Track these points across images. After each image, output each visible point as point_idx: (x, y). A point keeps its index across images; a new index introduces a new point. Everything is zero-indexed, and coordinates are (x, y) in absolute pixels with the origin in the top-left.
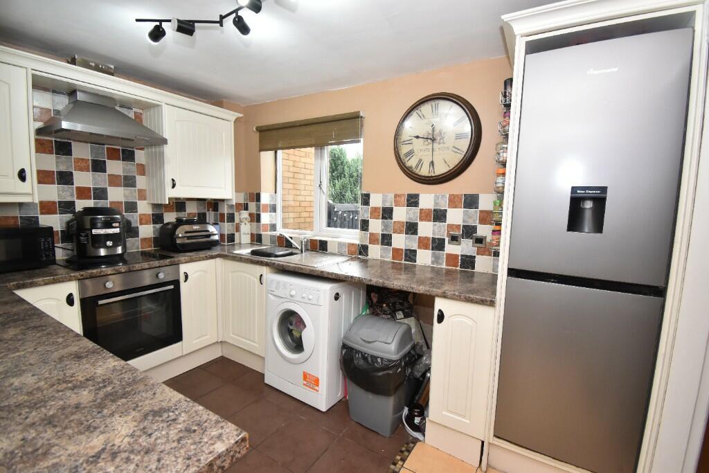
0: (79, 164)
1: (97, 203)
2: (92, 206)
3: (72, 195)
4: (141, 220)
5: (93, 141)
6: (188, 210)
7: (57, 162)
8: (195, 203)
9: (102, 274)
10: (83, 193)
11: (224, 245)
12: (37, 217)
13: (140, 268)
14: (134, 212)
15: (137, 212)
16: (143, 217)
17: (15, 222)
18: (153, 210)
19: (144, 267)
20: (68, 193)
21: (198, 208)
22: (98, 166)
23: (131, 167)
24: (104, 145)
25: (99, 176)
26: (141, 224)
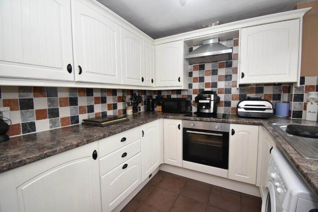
0: (207, 73)
1: (213, 89)
2: (211, 90)
3: (203, 86)
4: (232, 98)
5: (213, 61)
6: (265, 93)
7: (199, 73)
8: (271, 87)
9: (190, 119)
10: (207, 85)
11: (290, 119)
12: (192, 95)
13: (205, 120)
14: (230, 94)
15: (231, 93)
16: (233, 96)
17: (186, 97)
18: (240, 93)
19: (207, 120)
20: (202, 86)
21: (274, 91)
22: (214, 72)
23: (230, 70)
24: (217, 62)
25: (214, 77)
26: (233, 100)
